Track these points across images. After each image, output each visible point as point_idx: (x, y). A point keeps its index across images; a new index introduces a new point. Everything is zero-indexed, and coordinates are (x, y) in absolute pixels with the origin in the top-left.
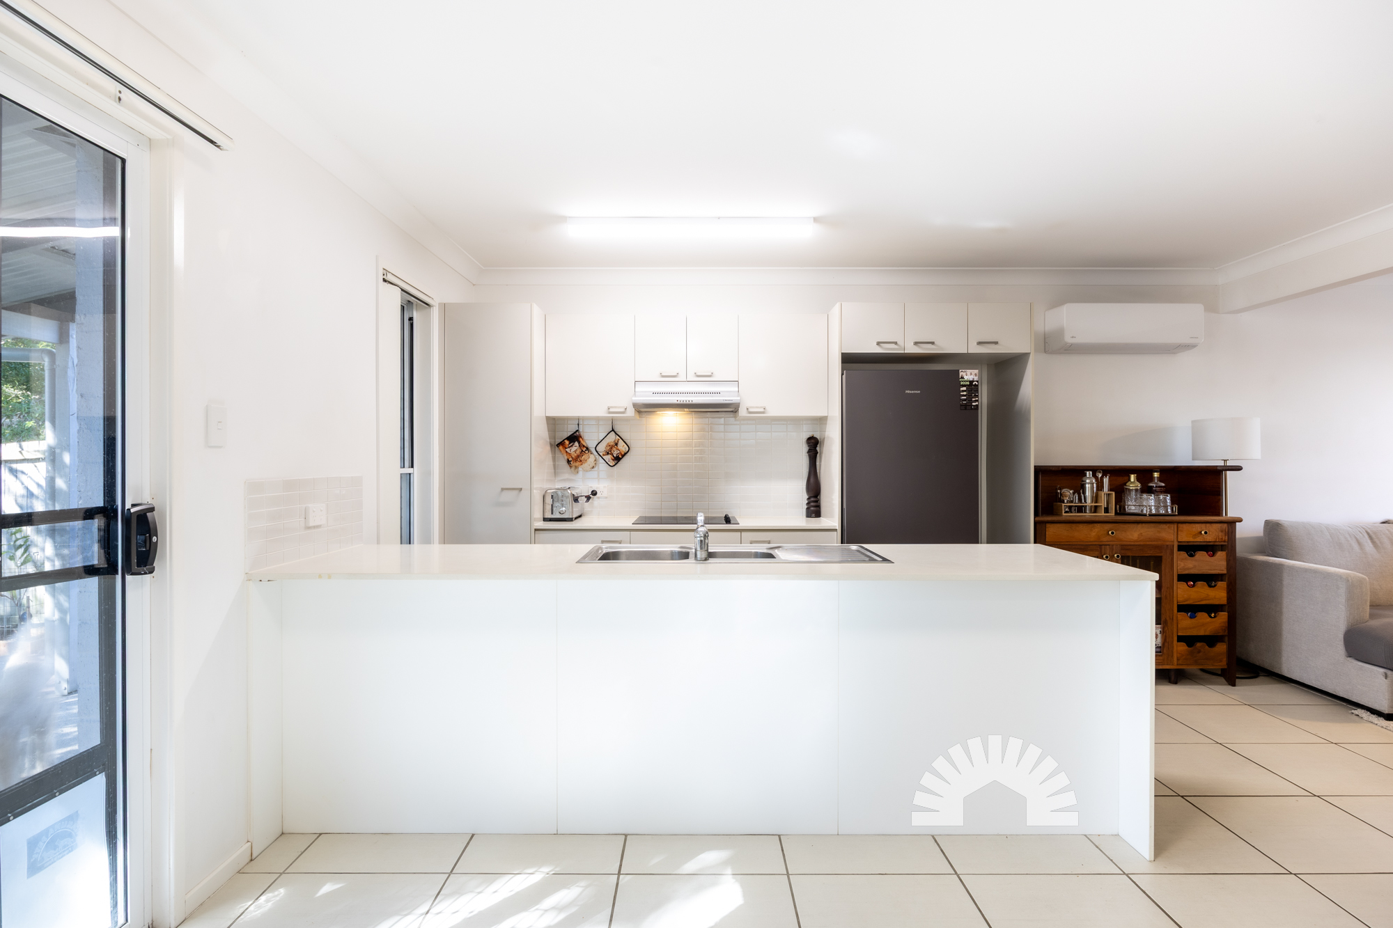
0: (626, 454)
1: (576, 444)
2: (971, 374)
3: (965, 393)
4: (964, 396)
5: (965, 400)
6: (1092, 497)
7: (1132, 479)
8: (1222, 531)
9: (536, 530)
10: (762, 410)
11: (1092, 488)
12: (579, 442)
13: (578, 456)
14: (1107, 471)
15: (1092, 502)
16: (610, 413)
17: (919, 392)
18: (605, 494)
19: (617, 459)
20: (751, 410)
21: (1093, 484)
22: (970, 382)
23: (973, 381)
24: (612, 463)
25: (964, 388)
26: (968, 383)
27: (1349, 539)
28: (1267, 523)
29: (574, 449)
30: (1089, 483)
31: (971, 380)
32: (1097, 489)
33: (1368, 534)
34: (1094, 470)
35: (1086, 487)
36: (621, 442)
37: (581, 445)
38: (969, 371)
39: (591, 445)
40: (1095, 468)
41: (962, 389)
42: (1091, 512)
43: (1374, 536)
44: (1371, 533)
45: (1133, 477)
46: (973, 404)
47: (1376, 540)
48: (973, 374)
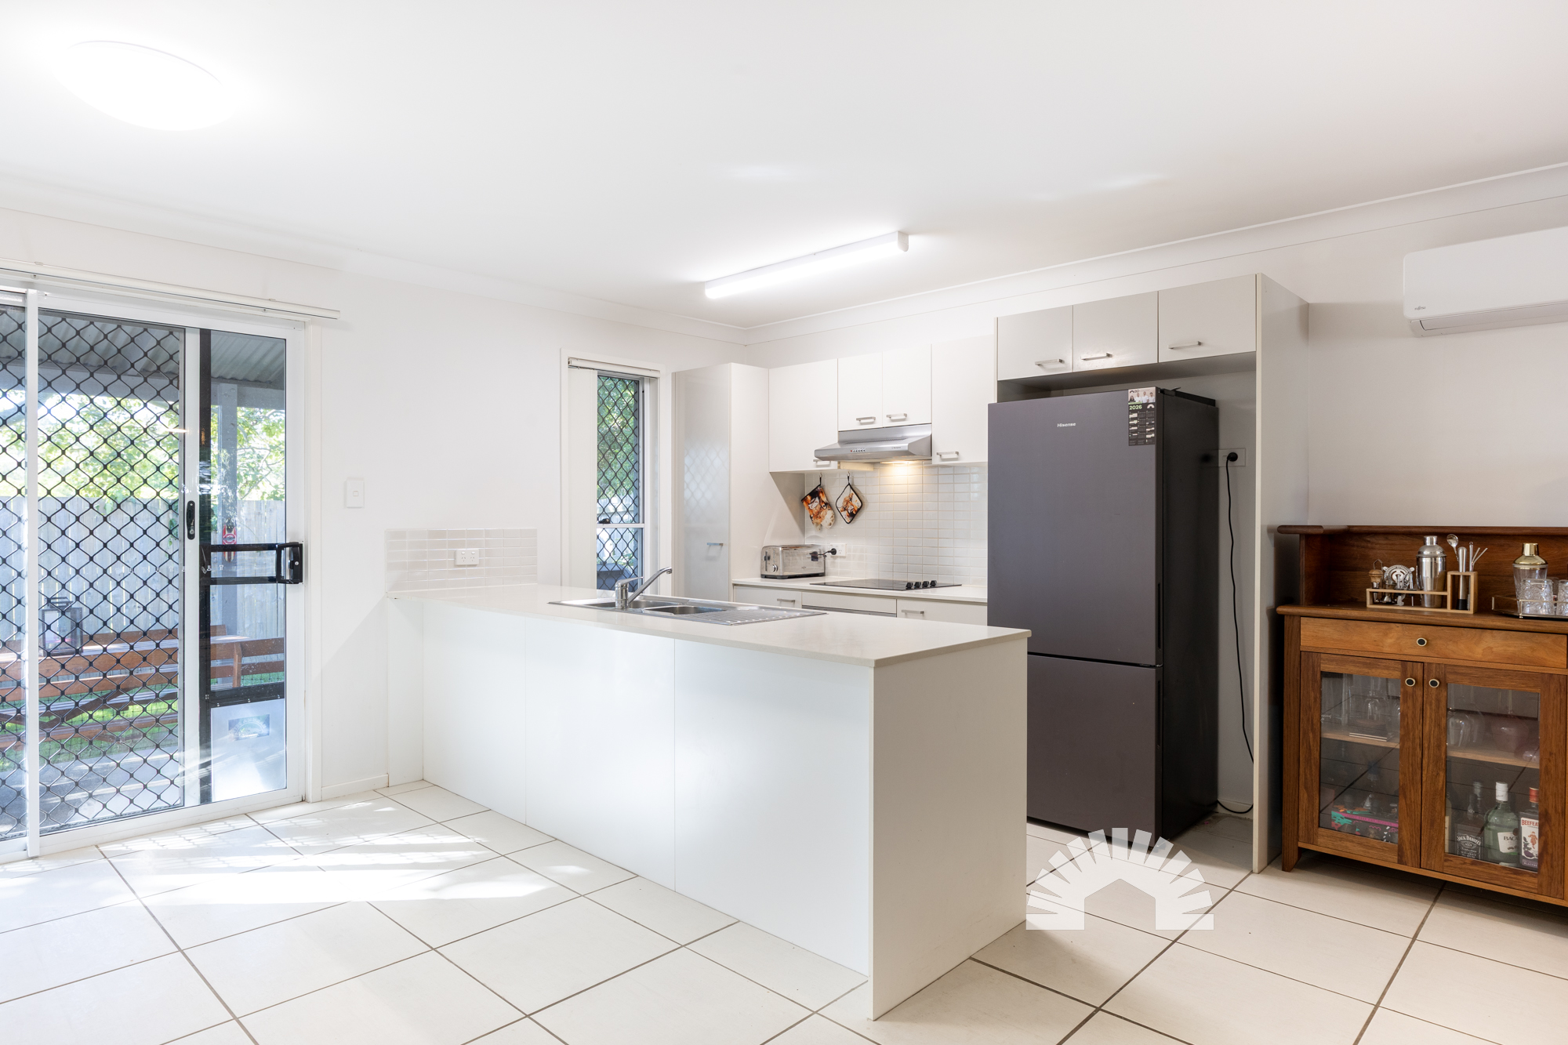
0: (859, 510)
1: (817, 500)
2: (1145, 394)
3: (1135, 422)
4: (1134, 425)
5: (1135, 431)
6: (1434, 581)
7: (1527, 552)
9: (735, 585)
10: (955, 456)
11: (1434, 565)
12: (819, 498)
13: (819, 513)
14: (1468, 535)
15: (1434, 588)
16: (818, 466)
17: (1074, 424)
18: (843, 554)
19: (852, 516)
20: (944, 456)
21: (1435, 558)
22: (1143, 405)
23: (1148, 404)
24: (848, 520)
25: (1135, 415)
26: (1140, 407)
29: (815, 504)
30: (1430, 556)
31: (1145, 402)
32: (1446, 568)
34: (1442, 534)
35: (1422, 562)
36: (855, 497)
37: (821, 501)
38: (1142, 390)
39: (833, 499)
40: (1446, 531)
41: (1131, 416)
42: (1432, 605)
45: (1528, 548)
46: (1148, 436)
48: (1148, 393)
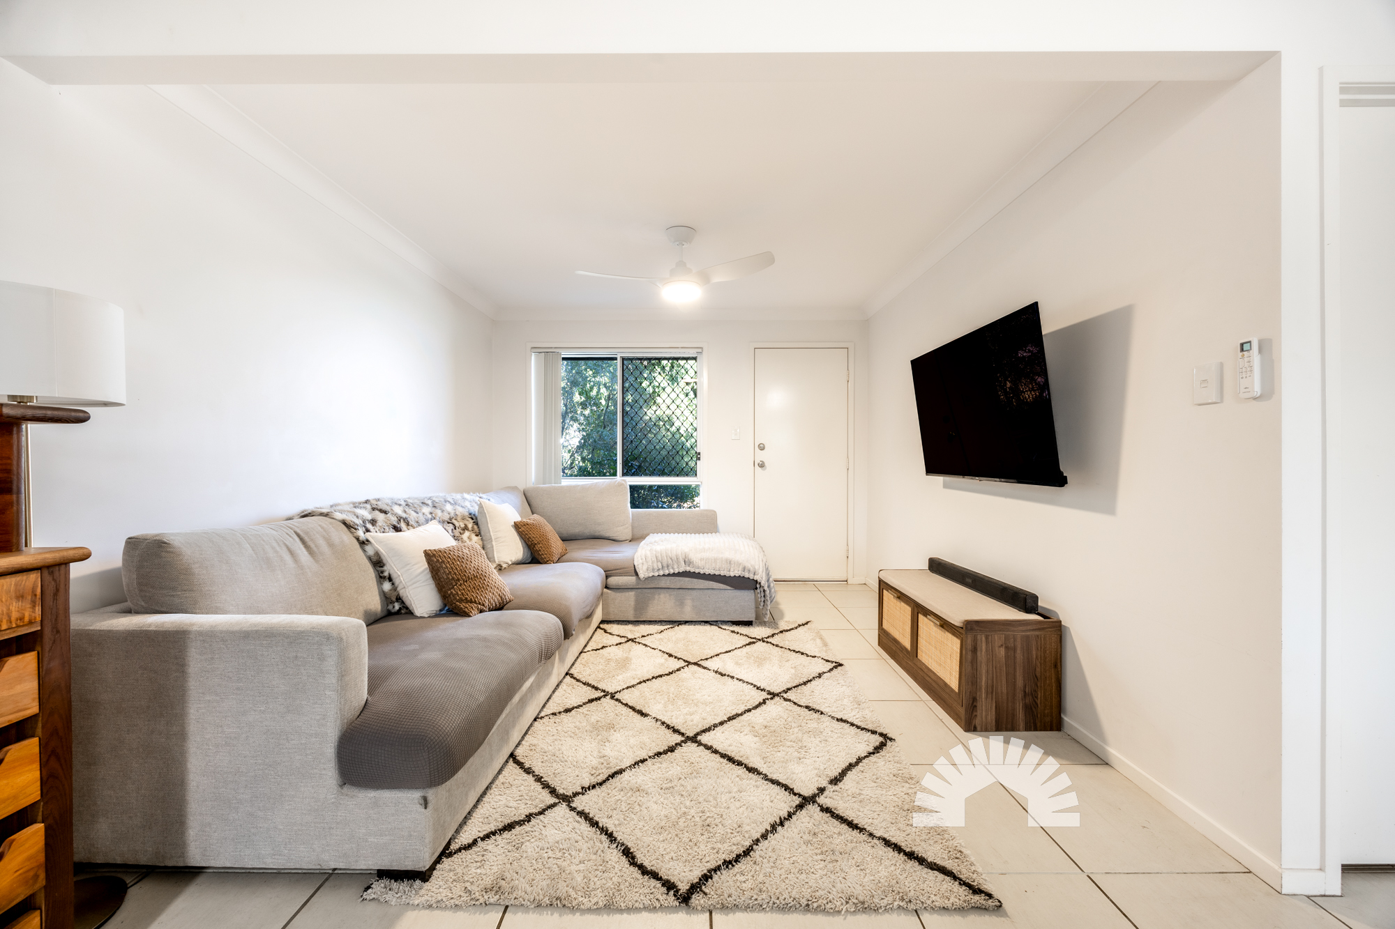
8: (20, 597)
27: (278, 549)
28: (132, 544)
33: (298, 535)
43: (306, 538)
44: (301, 533)
47: (310, 543)
